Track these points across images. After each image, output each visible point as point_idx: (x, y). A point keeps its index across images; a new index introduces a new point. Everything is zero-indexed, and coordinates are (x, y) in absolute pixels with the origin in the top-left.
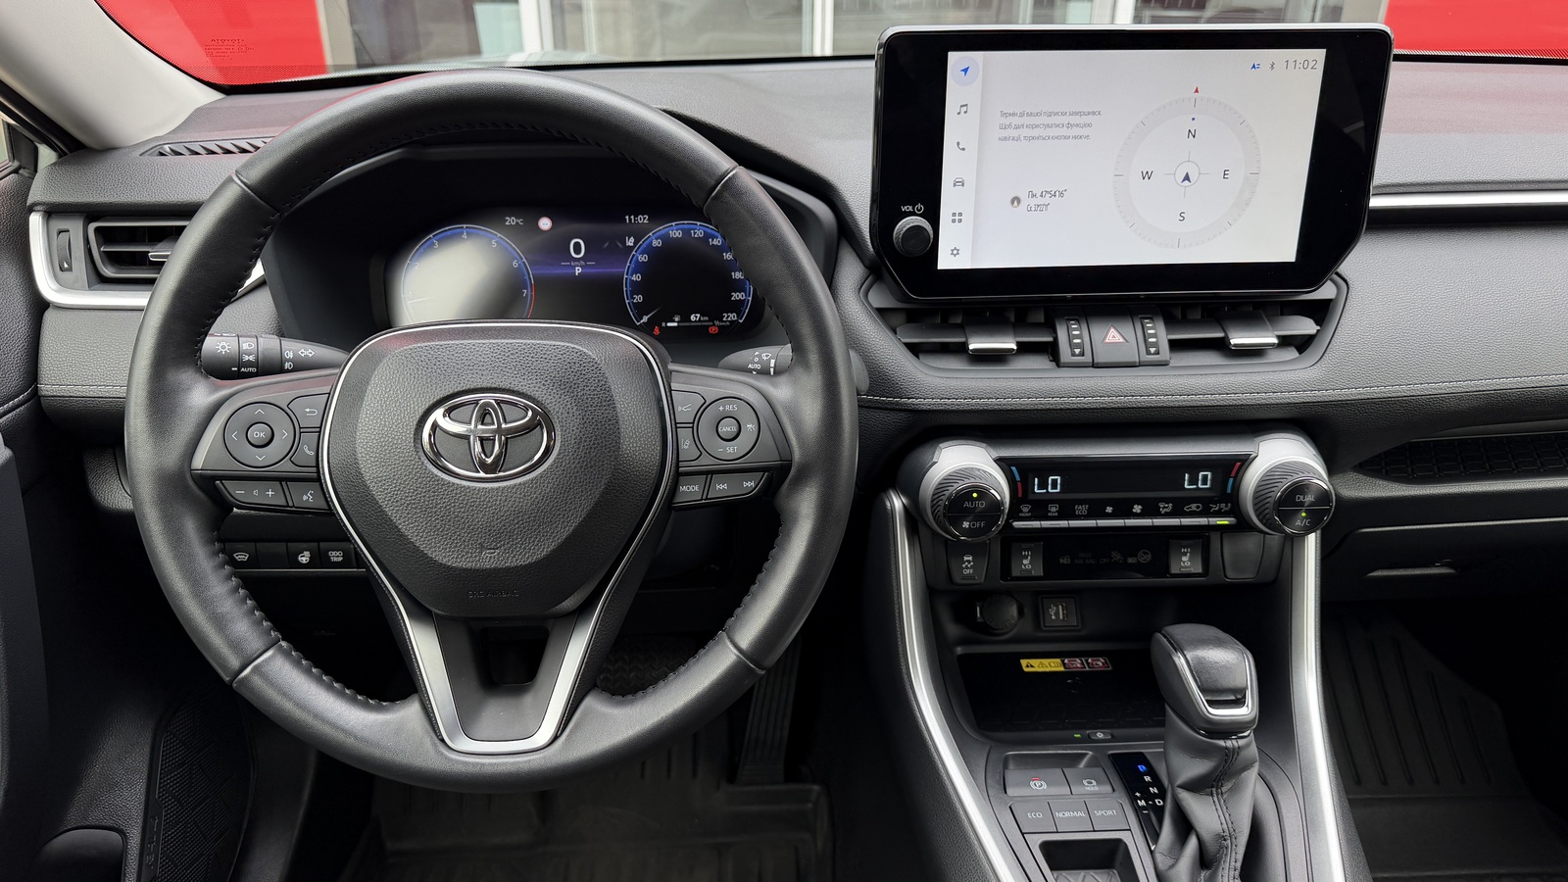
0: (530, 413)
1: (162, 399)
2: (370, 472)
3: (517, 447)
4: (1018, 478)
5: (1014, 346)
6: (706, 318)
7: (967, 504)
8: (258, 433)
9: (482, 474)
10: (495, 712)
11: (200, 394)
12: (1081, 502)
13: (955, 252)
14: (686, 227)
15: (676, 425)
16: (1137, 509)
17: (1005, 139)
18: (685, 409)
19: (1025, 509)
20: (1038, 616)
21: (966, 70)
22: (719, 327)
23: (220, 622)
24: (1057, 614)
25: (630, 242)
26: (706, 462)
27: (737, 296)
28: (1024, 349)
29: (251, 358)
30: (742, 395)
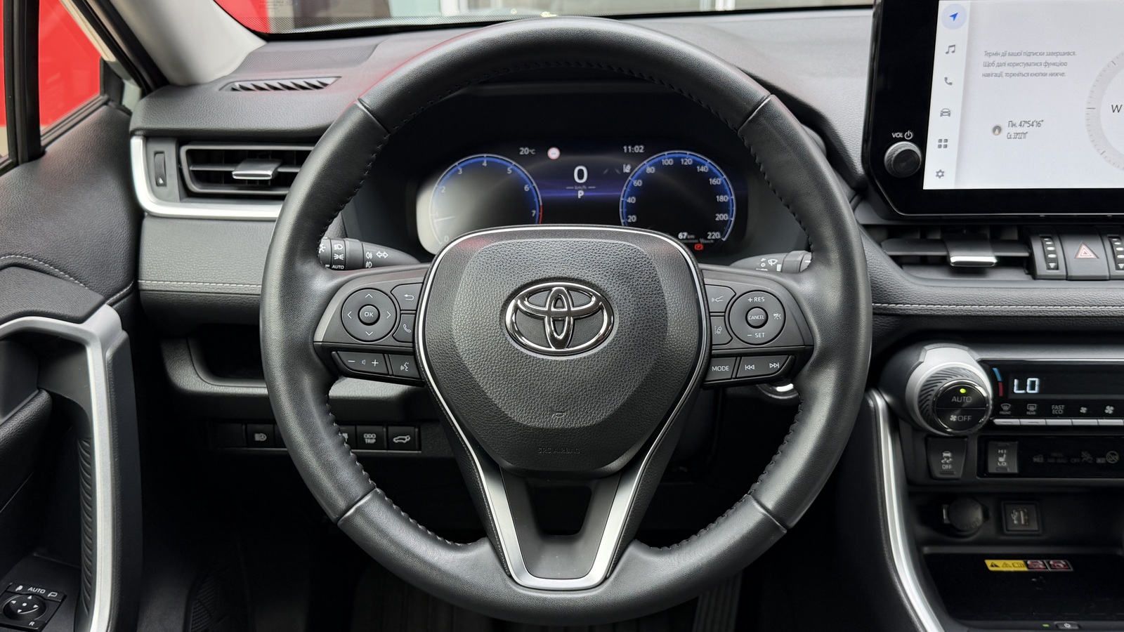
0: (594, 299)
2: (463, 346)
3: (583, 326)
4: (999, 379)
5: (993, 260)
6: (692, 236)
7: (955, 399)
8: (368, 313)
9: (553, 349)
11: (321, 282)
12: (1058, 402)
13: (940, 174)
14: (677, 156)
15: (710, 314)
16: (1109, 410)
17: (988, 75)
18: (717, 300)
19: (1006, 408)
20: (1001, 521)
21: (954, 16)
22: (704, 244)
23: (329, 468)
24: (1019, 519)
25: (627, 169)
26: (736, 345)
27: (721, 217)
28: (1004, 263)
29: (341, 257)
30: (769, 289)
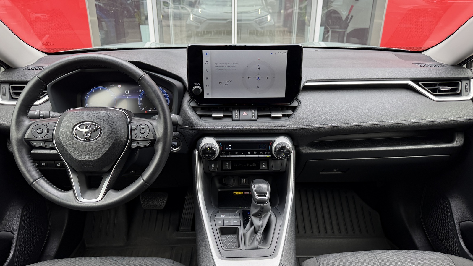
0: (97, 126)
1: (19, 123)
2: (62, 139)
3: (93, 134)
4: (221, 146)
5: (222, 116)
7: (207, 151)
8: (39, 131)
9: (86, 140)
10: (89, 193)
11: (27, 122)
12: (236, 151)
13: (208, 94)
15: (131, 130)
16: (249, 153)
17: (217, 69)
18: (134, 127)
19: (223, 153)
21: (207, 54)
23: (29, 172)
24: (244, 181)
25: (140, 91)
26: (138, 138)
28: (225, 116)
29: (42, 116)
30: (146, 124)
